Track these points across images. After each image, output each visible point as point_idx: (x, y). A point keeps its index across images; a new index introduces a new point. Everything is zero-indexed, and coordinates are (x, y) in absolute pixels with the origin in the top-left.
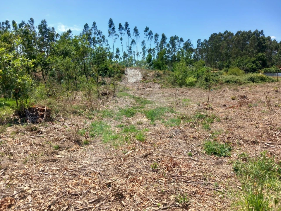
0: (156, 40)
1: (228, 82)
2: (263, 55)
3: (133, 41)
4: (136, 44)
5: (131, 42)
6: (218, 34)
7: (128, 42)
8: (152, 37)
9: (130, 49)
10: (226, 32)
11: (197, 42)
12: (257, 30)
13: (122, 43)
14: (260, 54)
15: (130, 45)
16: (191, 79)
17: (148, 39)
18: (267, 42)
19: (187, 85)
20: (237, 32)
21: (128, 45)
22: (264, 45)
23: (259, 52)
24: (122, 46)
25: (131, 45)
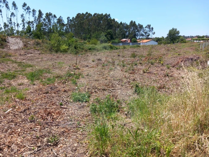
0: (33, 14)
1: (90, 49)
2: (111, 31)
3: (12, 14)
4: (16, 16)
5: (11, 14)
6: (81, 14)
7: (7, 14)
8: (30, 12)
9: (11, 20)
10: (87, 13)
11: (67, 19)
12: (106, 14)
13: (1, 14)
14: (109, 31)
15: (9, 17)
16: (64, 47)
17: (27, 13)
18: (113, 23)
19: (61, 52)
20: (94, 14)
21: (7, 17)
22: (111, 24)
23: (108, 29)
24: (2, 17)
25: (11, 17)
